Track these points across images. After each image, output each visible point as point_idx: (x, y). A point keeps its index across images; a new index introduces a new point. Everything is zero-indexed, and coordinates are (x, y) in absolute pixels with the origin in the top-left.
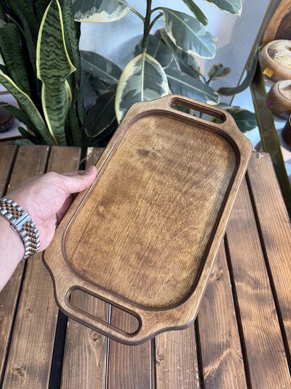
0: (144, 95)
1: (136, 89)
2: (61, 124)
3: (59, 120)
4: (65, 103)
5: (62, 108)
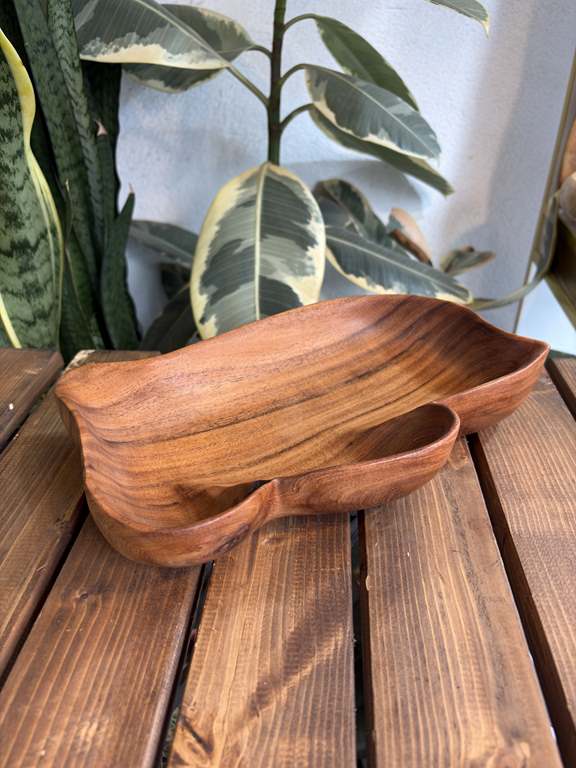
0: (262, 252)
1: (242, 237)
2: (35, 309)
3: (28, 294)
4: (42, 241)
5: (29, 251)
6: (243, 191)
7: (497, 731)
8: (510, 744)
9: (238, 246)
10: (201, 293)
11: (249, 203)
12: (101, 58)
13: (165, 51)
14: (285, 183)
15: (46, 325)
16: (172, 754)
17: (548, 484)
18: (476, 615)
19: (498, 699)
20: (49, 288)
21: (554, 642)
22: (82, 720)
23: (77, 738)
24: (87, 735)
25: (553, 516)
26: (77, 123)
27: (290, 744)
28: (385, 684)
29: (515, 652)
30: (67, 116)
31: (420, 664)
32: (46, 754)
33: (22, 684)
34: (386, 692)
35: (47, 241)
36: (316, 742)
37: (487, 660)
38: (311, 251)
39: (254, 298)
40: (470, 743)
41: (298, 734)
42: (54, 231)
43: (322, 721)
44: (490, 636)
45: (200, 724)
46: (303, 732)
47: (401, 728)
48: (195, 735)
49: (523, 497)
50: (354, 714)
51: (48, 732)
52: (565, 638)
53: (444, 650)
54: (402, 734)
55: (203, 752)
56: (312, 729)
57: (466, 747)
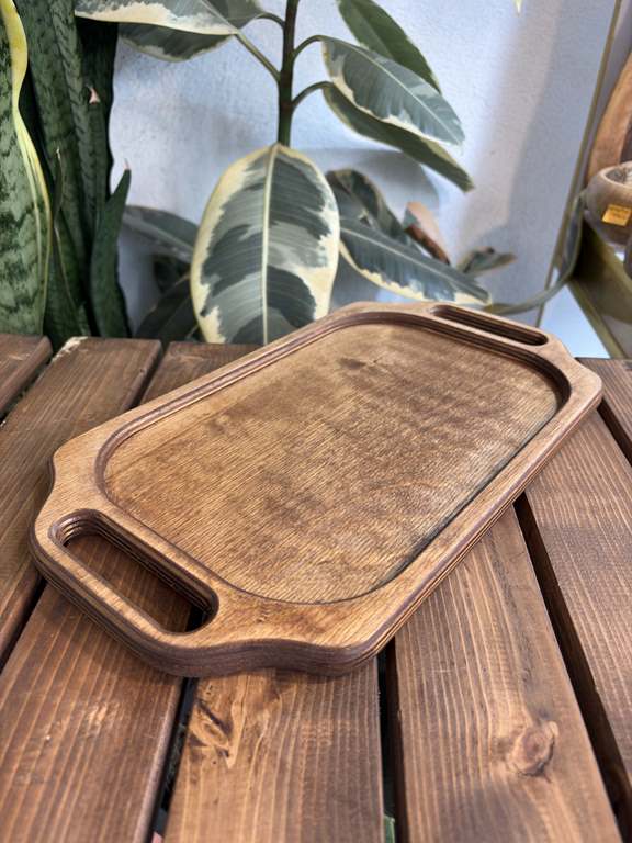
0: (270, 240)
1: (249, 222)
2: (19, 294)
3: (11, 275)
4: (28, 216)
5: (13, 226)
6: (251, 173)
7: (524, 711)
8: (538, 723)
9: (245, 232)
10: (203, 283)
11: (257, 186)
12: (97, 16)
13: (168, 11)
14: (297, 166)
15: (30, 313)
16: (189, 736)
17: (574, 478)
18: (503, 603)
19: (525, 680)
20: (33, 270)
21: (581, 628)
22: (90, 704)
23: (85, 722)
24: (95, 719)
25: (579, 509)
26: (68, 86)
27: (312, 724)
28: (411, 668)
29: (541, 637)
30: (58, 78)
31: (445, 649)
32: (51, 739)
33: (22, 671)
34: (411, 675)
35: (33, 216)
36: (339, 722)
37: (514, 646)
38: (324, 241)
39: (261, 290)
40: (498, 722)
41: (321, 715)
42: (41, 206)
43: (345, 703)
44: (516, 622)
45: (217, 707)
46: (325, 713)
47: (427, 709)
48: (212, 717)
49: (549, 491)
50: (377, 697)
51: (53, 717)
52: (592, 624)
53: (470, 635)
54: (428, 713)
55: (221, 733)
56: (335, 710)
57: (493, 727)
